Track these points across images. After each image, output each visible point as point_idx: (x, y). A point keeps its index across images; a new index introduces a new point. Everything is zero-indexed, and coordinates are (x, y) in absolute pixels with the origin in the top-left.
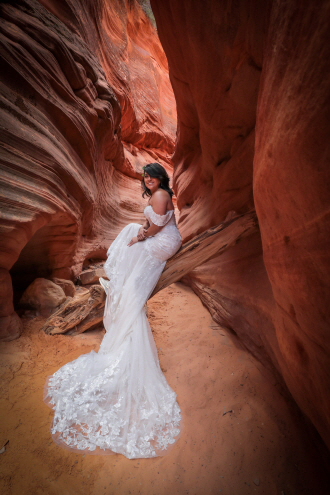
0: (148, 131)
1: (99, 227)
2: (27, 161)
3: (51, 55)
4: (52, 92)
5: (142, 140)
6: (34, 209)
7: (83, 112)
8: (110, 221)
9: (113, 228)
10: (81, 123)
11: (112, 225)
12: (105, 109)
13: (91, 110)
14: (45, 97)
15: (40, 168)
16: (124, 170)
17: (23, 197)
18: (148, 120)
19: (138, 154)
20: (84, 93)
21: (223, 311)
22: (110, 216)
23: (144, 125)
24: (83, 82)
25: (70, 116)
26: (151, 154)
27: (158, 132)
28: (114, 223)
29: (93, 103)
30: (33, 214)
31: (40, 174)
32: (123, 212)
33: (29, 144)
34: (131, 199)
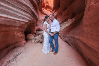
1: (38, 24)
5: (45, 7)
10: (35, 2)
15: (28, 11)
16: (42, 13)
17: (26, 17)
18: (46, 3)
19: (45, 10)
22: (40, 22)
27: (48, 5)
30: (28, 20)
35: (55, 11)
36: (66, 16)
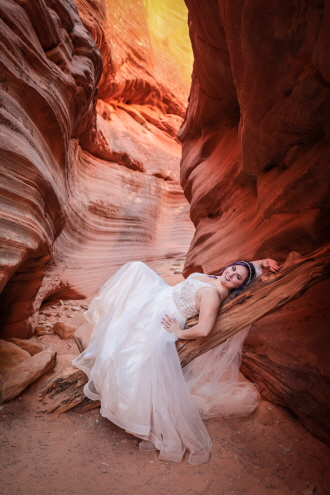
0: (131, 78)
1: (59, 249)
2: (9, 179)
3: (22, 11)
4: (24, 66)
5: (120, 92)
6: (20, 246)
7: (59, 82)
8: (73, 236)
9: (79, 249)
10: (56, 101)
11: (76, 243)
12: (86, 72)
13: (67, 78)
14: (17, 75)
15: (24, 186)
16: (94, 149)
17: (9, 231)
18: (129, 58)
19: (112, 116)
20: (58, 54)
21: (279, 387)
22: (74, 230)
23: (123, 68)
24: (57, 37)
25: (45, 95)
26: (132, 114)
27: (146, 78)
28: (80, 241)
29: (69, 66)
30: (19, 253)
31: (22, 194)
32: (92, 220)
33: (11, 154)
34: (105, 198)
35: (205, 153)
36: (280, 218)
